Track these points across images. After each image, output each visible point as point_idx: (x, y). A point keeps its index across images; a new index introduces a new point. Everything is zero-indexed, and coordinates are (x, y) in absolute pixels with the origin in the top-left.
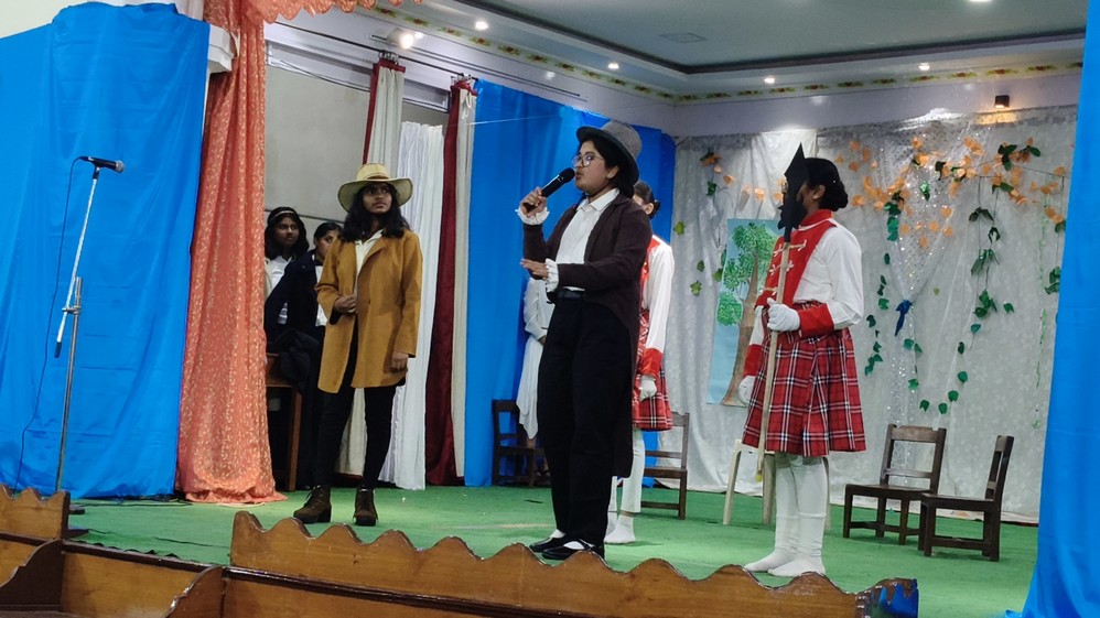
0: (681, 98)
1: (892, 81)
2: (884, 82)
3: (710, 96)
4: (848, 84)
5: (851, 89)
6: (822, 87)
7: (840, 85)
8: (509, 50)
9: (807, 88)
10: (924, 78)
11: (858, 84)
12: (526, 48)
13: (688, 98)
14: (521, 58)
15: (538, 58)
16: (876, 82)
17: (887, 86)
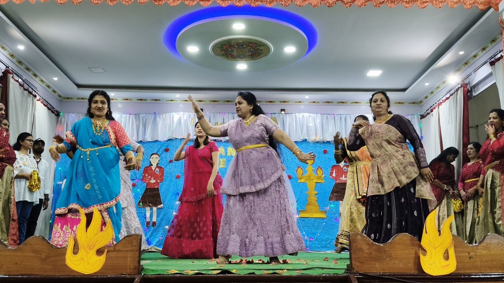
0: (65, 98)
1: (159, 100)
2: (156, 100)
3: (79, 99)
4: (141, 100)
5: (142, 101)
6: (130, 99)
7: (138, 99)
8: (20, 62)
9: (123, 99)
10: (172, 100)
11: (146, 100)
12: (26, 63)
13: (68, 98)
14: (22, 67)
15: (28, 69)
16: (152, 100)
17: (156, 102)
